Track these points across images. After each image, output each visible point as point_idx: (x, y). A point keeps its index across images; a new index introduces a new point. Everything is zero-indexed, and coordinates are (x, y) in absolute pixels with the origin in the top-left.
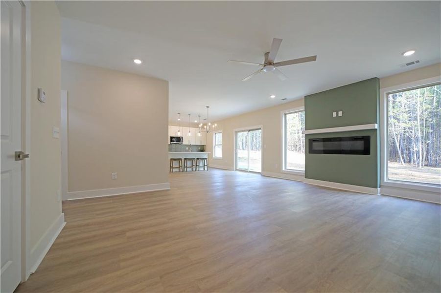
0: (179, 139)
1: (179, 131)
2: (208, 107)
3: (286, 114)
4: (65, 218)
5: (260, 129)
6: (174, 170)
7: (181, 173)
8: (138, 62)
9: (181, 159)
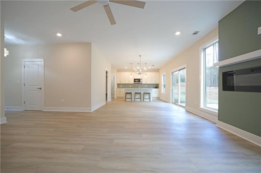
0: (139, 80)
1: (131, 75)
2: (140, 56)
3: (205, 49)
4: (7, 119)
5: (185, 68)
6: (127, 100)
7: (133, 102)
8: (59, 35)
9: (131, 93)
